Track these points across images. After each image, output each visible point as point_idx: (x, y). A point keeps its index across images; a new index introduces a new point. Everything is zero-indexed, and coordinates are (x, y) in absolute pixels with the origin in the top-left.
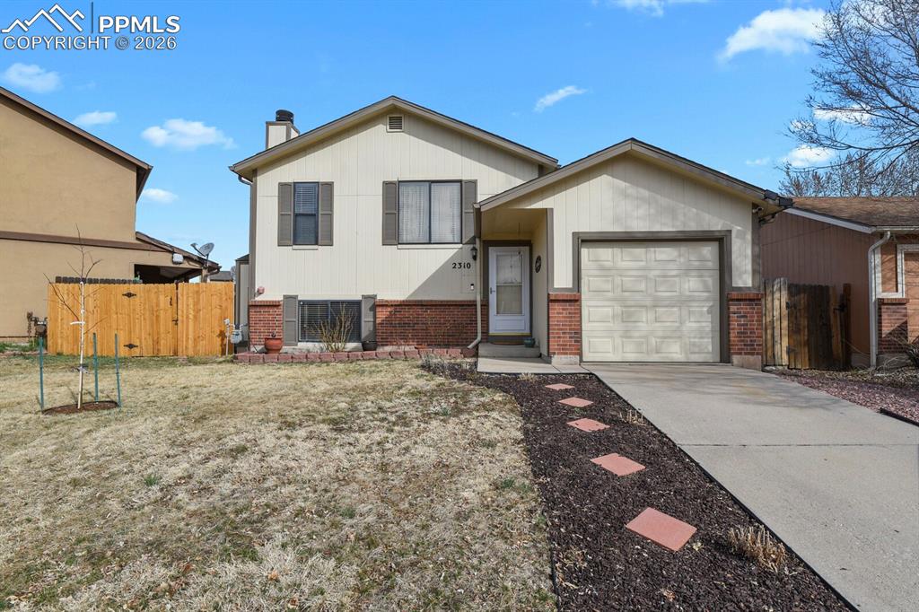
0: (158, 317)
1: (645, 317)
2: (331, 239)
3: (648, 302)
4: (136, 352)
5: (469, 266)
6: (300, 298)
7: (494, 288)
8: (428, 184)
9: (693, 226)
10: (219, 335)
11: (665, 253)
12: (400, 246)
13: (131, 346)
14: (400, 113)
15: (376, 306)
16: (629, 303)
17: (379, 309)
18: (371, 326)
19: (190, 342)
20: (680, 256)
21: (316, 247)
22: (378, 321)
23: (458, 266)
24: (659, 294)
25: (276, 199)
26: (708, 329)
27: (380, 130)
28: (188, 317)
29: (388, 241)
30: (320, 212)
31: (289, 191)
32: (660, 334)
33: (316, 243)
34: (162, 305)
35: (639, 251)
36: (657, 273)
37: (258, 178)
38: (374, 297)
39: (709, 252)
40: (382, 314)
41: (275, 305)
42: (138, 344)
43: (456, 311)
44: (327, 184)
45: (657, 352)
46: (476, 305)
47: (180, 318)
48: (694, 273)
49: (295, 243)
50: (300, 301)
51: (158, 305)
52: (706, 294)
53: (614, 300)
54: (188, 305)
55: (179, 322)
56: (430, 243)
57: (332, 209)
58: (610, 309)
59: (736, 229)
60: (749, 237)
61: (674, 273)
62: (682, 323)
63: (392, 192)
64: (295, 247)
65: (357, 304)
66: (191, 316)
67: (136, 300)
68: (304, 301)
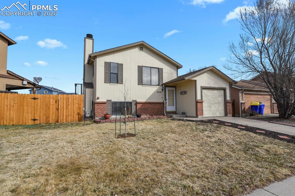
0: (49, 107)
1: (213, 106)
2: (122, 82)
3: (213, 103)
4: (37, 122)
5: (161, 92)
6: (112, 101)
7: (167, 99)
8: (150, 68)
9: (221, 86)
10: (77, 114)
11: (216, 92)
12: (143, 86)
13: (34, 120)
14: (143, 46)
15: (137, 103)
16: (210, 103)
17: (138, 105)
18: (135, 110)
19: (64, 117)
20: (218, 93)
21: (117, 84)
22: (138, 108)
23: (158, 92)
24: (215, 101)
25: (104, 67)
26: (223, 109)
27: (137, 50)
28: (63, 108)
29: (139, 84)
30: (119, 73)
31: (108, 65)
32: (215, 110)
33: (118, 83)
34: (51, 103)
35: (211, 91)
36: (214, 96)
37: (97, 59)
38: (136, 101)
39: (222, 92)
40: (139, 106)
41: (104, 103)
42: (38, 119)
43: (159, 105)
44: (121, 64)
45: (215, 114)
46: (164, 103)
47: (60, 108)
48: (220, 96)
49: (110, 83)
50: (112, 102)
51: (50, 103)
52: (222, 101)
53: (207, 102)
54: (63, 103)
55: (59, 110)
56: (151, 85)
57: (122, 72)
58: (207, 105)
59: (227, 87)
60: (229, 89)
61: (217, 96)
62: (219, 108)
63: (140, 69)
64: (110, 84)
65: (131, 103)
66: (65, 107)
67: (39, 101)
68: (113, 102)
